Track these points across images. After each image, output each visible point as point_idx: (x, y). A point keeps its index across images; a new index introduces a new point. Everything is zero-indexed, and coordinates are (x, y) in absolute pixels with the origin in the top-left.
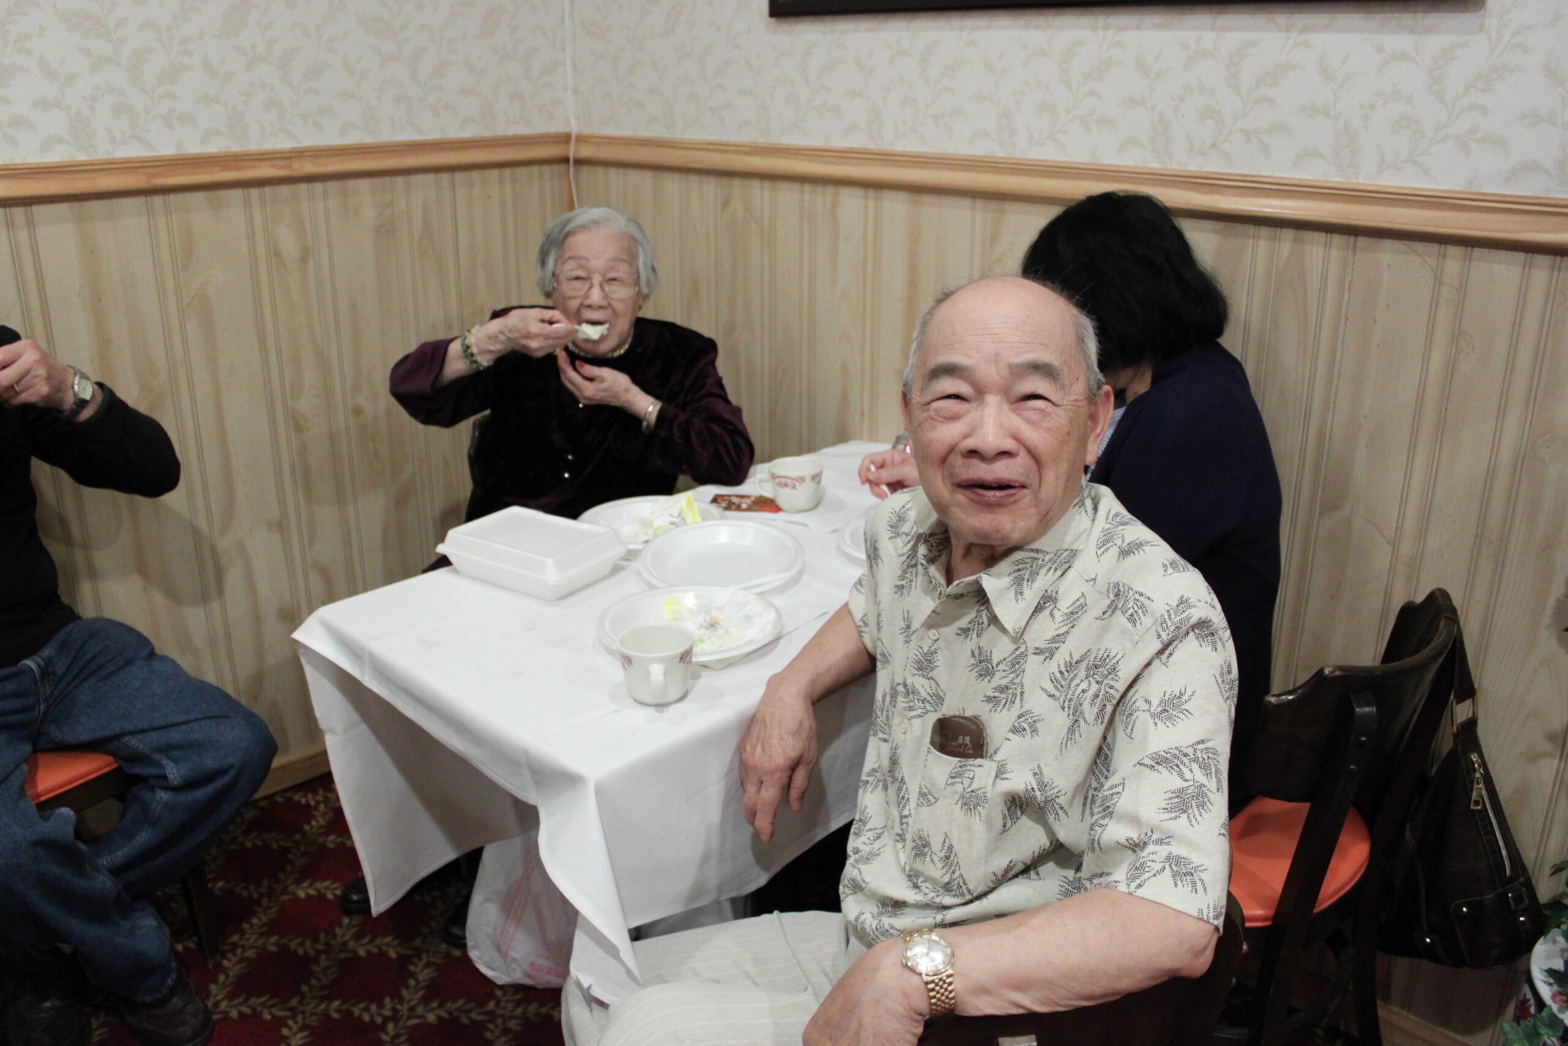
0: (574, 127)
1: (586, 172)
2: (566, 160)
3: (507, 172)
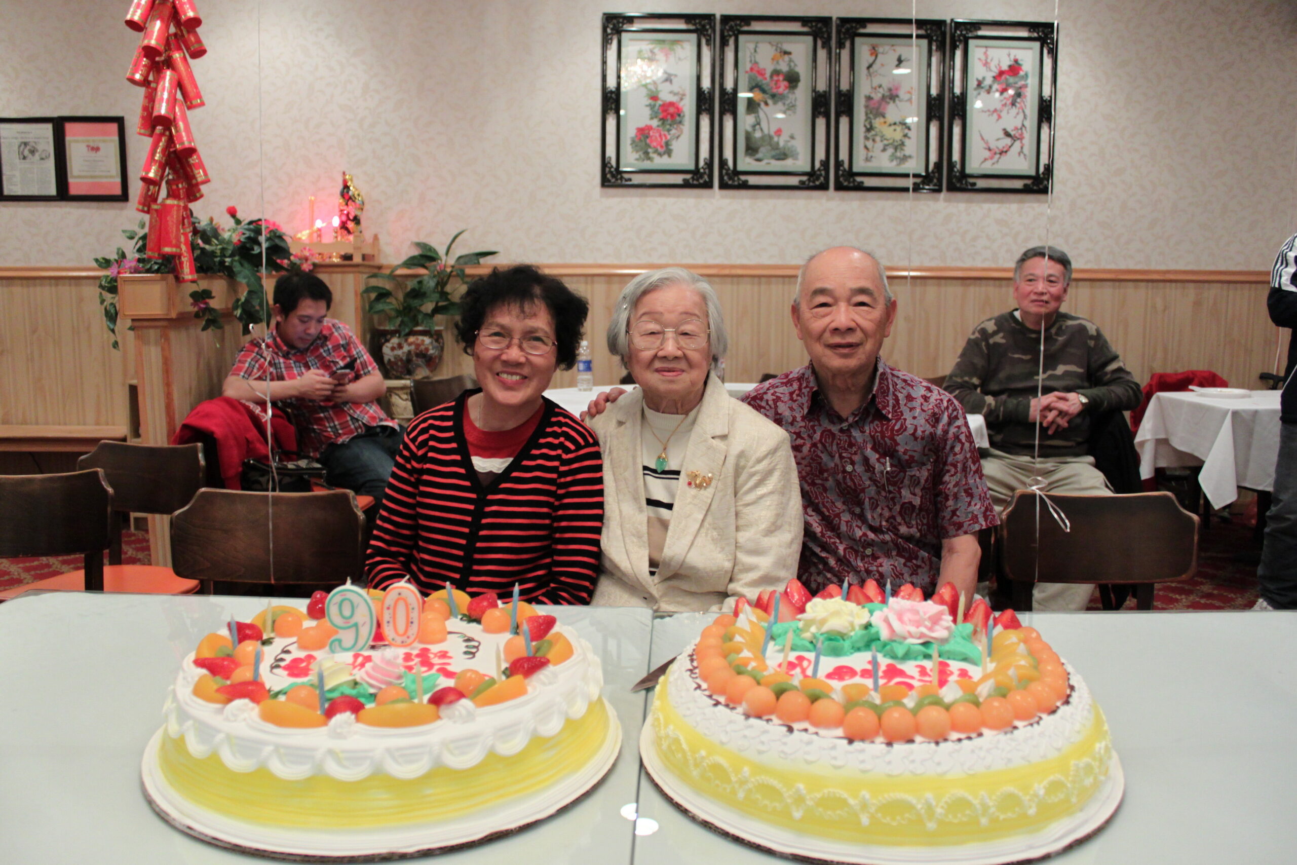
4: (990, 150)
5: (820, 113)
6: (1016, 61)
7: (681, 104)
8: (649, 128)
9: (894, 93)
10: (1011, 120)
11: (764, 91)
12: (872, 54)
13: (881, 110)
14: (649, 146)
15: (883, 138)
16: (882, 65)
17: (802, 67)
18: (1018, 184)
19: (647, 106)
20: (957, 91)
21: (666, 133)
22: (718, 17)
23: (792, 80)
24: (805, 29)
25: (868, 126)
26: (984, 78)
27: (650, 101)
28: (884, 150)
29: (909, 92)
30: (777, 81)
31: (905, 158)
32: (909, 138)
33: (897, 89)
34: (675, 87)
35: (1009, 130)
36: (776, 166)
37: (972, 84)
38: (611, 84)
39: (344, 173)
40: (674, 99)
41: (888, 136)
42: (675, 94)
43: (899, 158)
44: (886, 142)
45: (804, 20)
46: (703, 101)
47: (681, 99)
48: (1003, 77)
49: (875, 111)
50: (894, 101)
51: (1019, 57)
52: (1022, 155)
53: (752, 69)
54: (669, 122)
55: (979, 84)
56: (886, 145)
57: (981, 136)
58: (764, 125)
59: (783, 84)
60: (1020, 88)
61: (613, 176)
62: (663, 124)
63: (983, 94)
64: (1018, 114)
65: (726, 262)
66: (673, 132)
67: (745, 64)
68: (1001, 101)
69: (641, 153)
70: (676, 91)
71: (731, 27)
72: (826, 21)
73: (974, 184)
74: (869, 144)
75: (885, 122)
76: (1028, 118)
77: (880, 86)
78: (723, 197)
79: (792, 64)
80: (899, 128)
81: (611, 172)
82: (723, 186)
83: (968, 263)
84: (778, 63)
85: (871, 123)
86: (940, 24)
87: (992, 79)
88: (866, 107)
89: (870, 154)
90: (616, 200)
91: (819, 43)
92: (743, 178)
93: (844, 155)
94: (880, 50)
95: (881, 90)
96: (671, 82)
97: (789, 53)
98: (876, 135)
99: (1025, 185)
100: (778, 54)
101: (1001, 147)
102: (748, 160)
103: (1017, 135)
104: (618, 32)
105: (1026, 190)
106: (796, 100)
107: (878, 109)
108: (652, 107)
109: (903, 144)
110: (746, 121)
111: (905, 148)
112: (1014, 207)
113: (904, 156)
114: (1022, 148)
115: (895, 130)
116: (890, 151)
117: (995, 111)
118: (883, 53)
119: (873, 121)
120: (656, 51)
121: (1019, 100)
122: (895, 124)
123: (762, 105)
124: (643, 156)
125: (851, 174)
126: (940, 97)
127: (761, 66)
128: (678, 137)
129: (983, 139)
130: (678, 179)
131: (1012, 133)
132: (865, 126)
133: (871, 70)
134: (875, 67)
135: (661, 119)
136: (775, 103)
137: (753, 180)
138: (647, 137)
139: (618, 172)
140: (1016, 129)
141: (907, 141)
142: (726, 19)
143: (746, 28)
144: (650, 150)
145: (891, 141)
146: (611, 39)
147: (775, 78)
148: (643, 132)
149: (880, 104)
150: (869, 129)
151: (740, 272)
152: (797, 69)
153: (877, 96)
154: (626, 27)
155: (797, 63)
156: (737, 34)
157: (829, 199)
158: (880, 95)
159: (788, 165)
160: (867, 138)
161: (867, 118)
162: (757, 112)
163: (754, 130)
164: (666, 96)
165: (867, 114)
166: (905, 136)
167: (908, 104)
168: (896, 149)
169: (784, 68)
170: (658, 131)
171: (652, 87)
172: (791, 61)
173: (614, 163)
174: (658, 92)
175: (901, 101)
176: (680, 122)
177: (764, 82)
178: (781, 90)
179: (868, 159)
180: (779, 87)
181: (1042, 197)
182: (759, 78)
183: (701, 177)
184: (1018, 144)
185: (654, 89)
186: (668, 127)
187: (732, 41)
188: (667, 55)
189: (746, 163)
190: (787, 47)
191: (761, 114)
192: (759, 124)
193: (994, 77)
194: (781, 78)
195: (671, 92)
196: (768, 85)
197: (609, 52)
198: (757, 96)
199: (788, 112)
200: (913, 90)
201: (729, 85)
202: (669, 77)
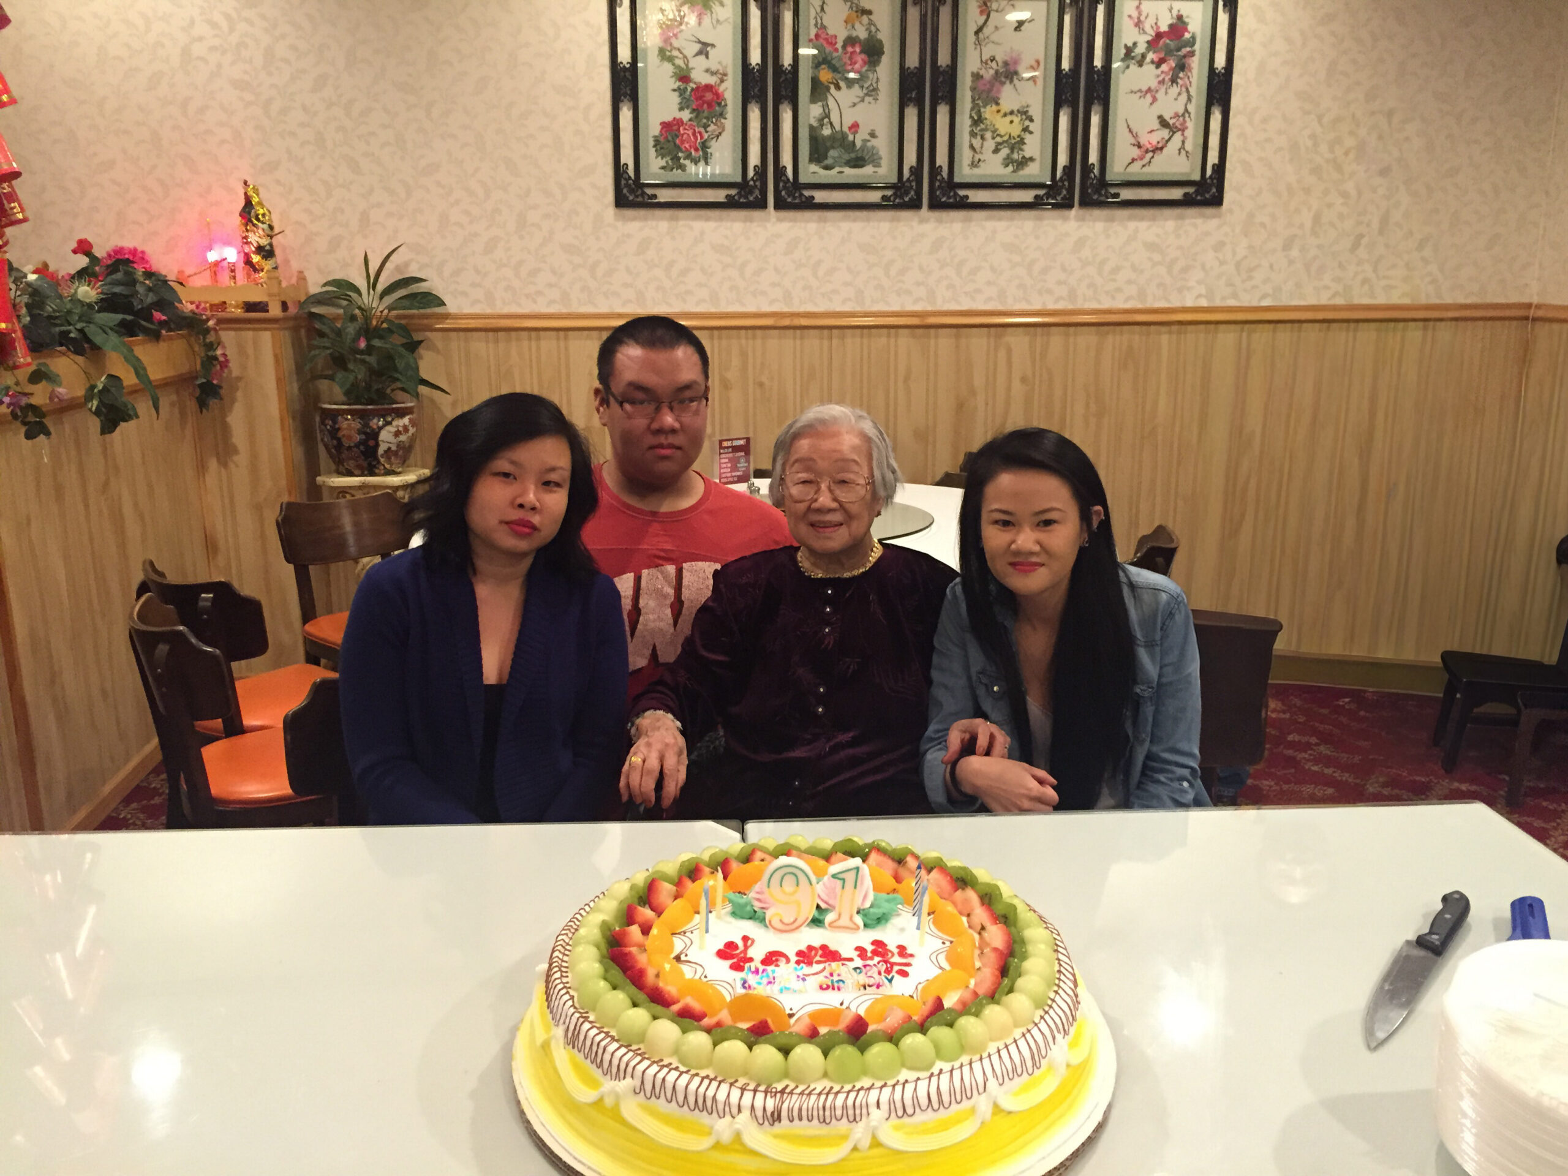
0: (1535, 300)
1: (1538, 325)
2: (1527, 318)
3: (1489, 323)
4: (1139, 146)
5: (910, 100)
6: (1180, 18)
7: (721, 89)
8: (679, 122)
9: (1012, 68)
10: (1170, 103)
11: (834, 69)
12: (982, 13)
13: (993, 94)
14: (679, 149)
15: (995, 133)
16: (996, 28)
17: (887, 35)
18: (1177, 194)
19: (674, 90)
20: (1098, 62)
21: (702, 130)
23: (873, 51)
25: (976, 118)
26: (1135, 44)
27: (678, 84)
28: (996, 151)
29: (1031, 67)
30: (852, 52)
31: (1024, 162)
32: (1031, 133)
33: (1016, 62)
34: (713, 63)
35: (1167, 117)
36: (851, 174)
37: (1119, 51)
38: (624, 55)
39: (245, 183)
40: (712, 80)
41: (1002, 131)
42: (714, 73)
43: (1016, 161)
44: (998, 139)
46: (752, 84)
47: (722, 81)
48: (1161, 42)
49: (986, 95)
50: (1011, 81)
51: (1184, 13)
52: (1183, 152)
53: (817, 36)
54: (706, 114)
55: (1129, 51)
56: (999, 144)
57: (1128, 126)
58: (835, 117)
59: (860, 58)
60: (1185, 56)
61: (632, 191)
62: (697, 117)
63: (1134, 67)
64: (1179, 94)
65: (786, 309)
66: (712, 127)
67: (808, 30)
68: (1158, 76)
69: (668, 158)
70: (714, 68)
73: (1117, 195)
74: (977, 142)
75: (998, 111)
76: (1194, 101)
77: (993, 59)
78: (779, 220)
79: (873, 29)
80: (1016, 119)
81: (627, 185)
82: (780, 205)
83: (1106, 304)
84: (853, 27)
85: (979, 111)
87: (1146, 45)
88: (973, 89)
89: (977, 157)
90: (636, 225)
92: (807, 193)
93: (942, 159)
94: (994, 6)
95: (994, 65)
96: (707, 55)
97: (869, 13)
98: (986, 130)
99: (1186, 195)
100: (855, 15)
101: (1154, 143)
102: (814, 168)
103: (1178, 124)
105: (1187, 202)
106: (878, 81)
107: (990, 91)
108: (681, 92)
109: (1022, 142)
110: (811, 112)
111: (1024, 147)
112: (1170, 225)
113: (1024, 157)
114: (1183, 142)
115: (1012, 122)
116: (1005, 151)
117: (1149, 90)
118: (997, 11)
119: (982, 110)
120: (685, 8)
121: (1181, 75)
122: (1012, 113)
123: (832, 89)
124: (670, 162)
125: (952, 185)
126: (1075, 72)
127: (831, 32)
128: (718, 137)
129: (1130, 131)
130: (720, 195)
131: (1171, 122)
132: (971, 117)
133: (981, 35)
134: (985, 30)
135: (693, 111)
136: (849, 86)
137: (820, 196)
138: (677, 136)
139: (638, 185)
140: (1177, 115)
141: (1027, 136)
144: (680, 155)
145: (1006, 138)
147: (850, 49)
148: (670, 127)
149: (992, 86)
150: (977, 121)
151: (804, 322)
152: (880, 36)
153: (988, 74)
155: (879, 25)
157: (922, 221)
158: (992, 72)
159: (866, 173)
160: (973, 134)
161: (975, 107)
162: (826, 99)
163: (822, 125)
164: (700, 77)
165: (973, 100)
166: (1026, 129)
167: (1030, 84)
168: (1012, 150)
169: (862, 33)
170: (691, 127)
171: (680, 62)
172: (871, 23)
173: (631, 171)
174: (689, 70)
175: (1020, 80)
176: (722, 115)
177: (835, 54)
178: (857, 66)
179: (974, 164)
180: (855, 63)
181: (1209, 211)
182: (828, 49)
183: (751, 193)
184: (1178, 137)
185: (683, 66)
186: (705, 121)
188: (700, 15)
189: (811, 172)
190: (865, 4)
191: (831, 102)
192: (828, 116)
193: (1148, 42)
194: (858, 50)
195: (707, 71)
196: (840, 59)
197: (618, 10)
198: (825, 75)
199: (867, 99)
200: (1038, 62)
201: (787, 60)
202: (704, 49)
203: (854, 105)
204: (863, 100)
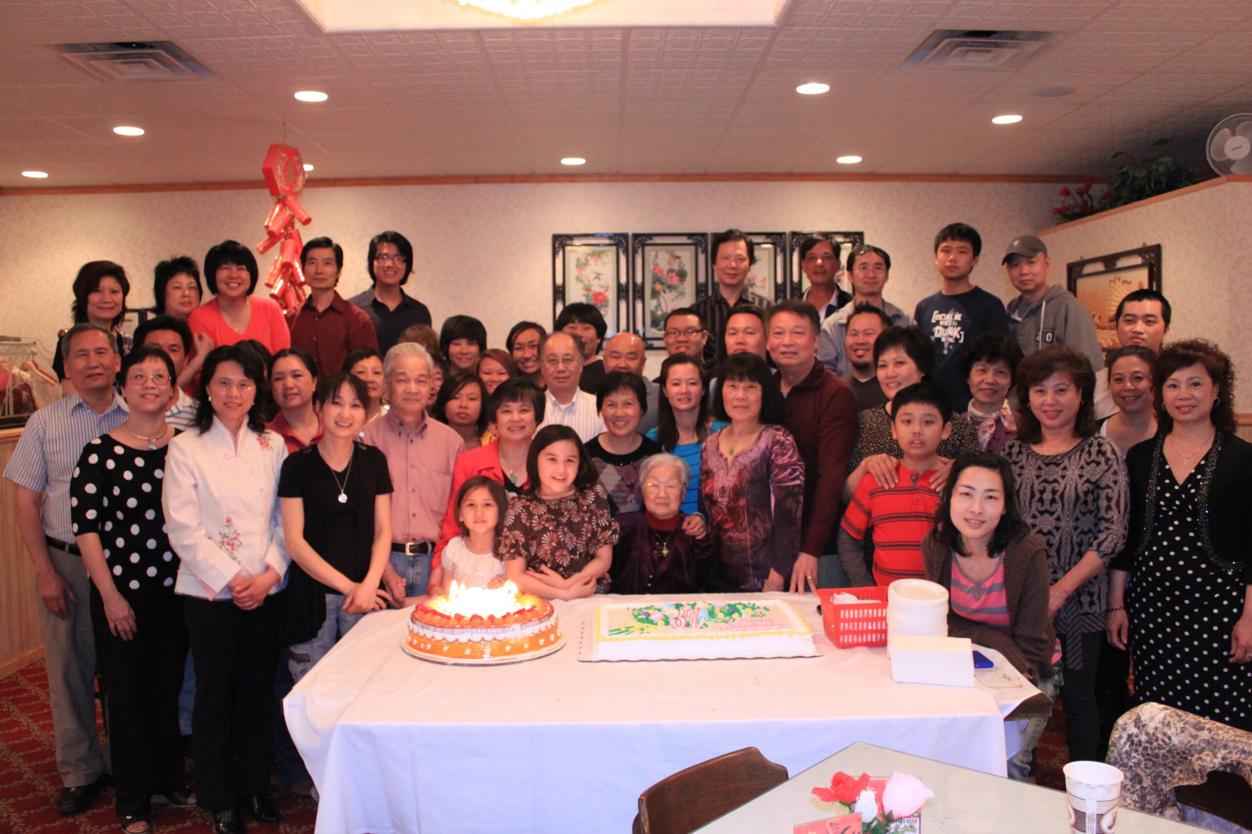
7: (606, 294)
9: (752, 282)
11: (662, 283)
17: (689, 268)
20: (796, 280)
22: (630, 234)
23: (682, 275)
24: (690, 241)
27: (584, 292)
29: (762, 281)
30: (672, 277)
34: (602, 283)
38: (559, 281)
40: (601, 290)
42: (602, 287)
45: (690, 235)
46: (622, 292)
47: (607, 290)
53: (654, 269)
58: (663, 306)
59: (676, 279)
67: (650, 266)
70: (603, 285)
71: (640, 242)
72: (703, 235)
79: (681, 265)
84: (672, 264)
86: (781, 235)
91: (700, 250)
96: (599, 279)
97: (679, 258)
100: (672, 259)
102: (653, 330)
104: (563, 246)
106: (684, 288)
110: (651, 304)
120: (589, 258)
123: (662, 293)
126: (784, 283)
127: (661, 266)
136: (671, 291)
142: (636, 236)
143: (649, 242)
146: (559, 251)
147: (670, 274)
152: (685, 268)
154: (568, 242)
155: (684, 263)
156: (644, 245)
162: (659, 298)
163: (657, 309)
164: (596, 288)
167: (762, 289)
169: (676, 267)
171: (586, 282)
172: (680, 262)
174: (590, 286)
175: (757, 287)
176: (606, 307)
177: (663, 277)
178: (674, 282)
182: (659, 275)
185: (588, 284)
187: (640, 251)
188: (596, 261)
189: (652, 334)
190: (678, 253)
191: (661, 299)
192: (660, 305)
194: (674, 274)
195: (599, 286)
196: (665, 279)
197: (557, 260)
198: (658, 287)
199: (680, 298)
200: (765, 279)
201: (639, 280)
202: (598, 276)
203: (673, 300)
204: (677, 298)
